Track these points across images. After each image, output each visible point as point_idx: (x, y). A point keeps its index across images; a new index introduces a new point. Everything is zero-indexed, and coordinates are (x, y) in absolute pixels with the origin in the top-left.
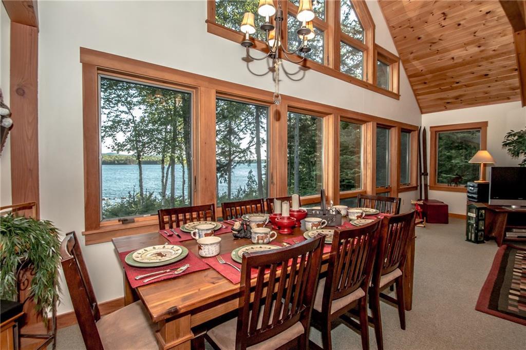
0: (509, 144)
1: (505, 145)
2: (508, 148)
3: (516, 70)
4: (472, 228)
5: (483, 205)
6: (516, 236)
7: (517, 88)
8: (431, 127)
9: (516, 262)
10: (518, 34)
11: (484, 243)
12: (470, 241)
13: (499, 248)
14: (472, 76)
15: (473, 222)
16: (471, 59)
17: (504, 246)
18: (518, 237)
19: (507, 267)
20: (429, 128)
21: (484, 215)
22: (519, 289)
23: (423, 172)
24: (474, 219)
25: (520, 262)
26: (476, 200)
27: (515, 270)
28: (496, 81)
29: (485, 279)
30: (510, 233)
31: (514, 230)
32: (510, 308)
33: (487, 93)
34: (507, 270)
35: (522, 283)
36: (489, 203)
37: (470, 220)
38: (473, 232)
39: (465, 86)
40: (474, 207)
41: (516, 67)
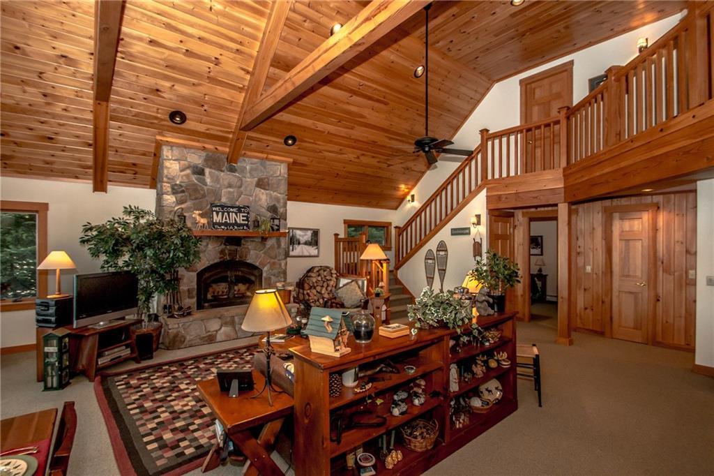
0: (88, 241)
1: (83, 242)
2: (87, 246)
3: (90, 145)
4: (52, 369)
5: (66, 331)
6: (109, 360)
7: (89, 168)
9: (123, 396)
10: (99, 104)
11: (70, 383)
12: (52, 388)
13: (93, 384)
14: (29, 133)
15: (53, 360)
16: (28, 107)
17: (98, 378)
18: (112, 360)
19: (120, 408)
21: (67, 344)
22: (150, 431)
24: (55, 355)
25: (127, 393)
26: (54, 326)
27: (129, 407)
28: (63, 151)
29: (108, 441)
30: (102, 359)
31: (106, 353)
32: (159, 463)
33: (48, 164)
34: (121, 412)
35: (147, 420)
36: (75, 326)
37: (48, 357)
38: (54, 374)
39: (15, 143)
40: (54, 337)
41: (91, 142)
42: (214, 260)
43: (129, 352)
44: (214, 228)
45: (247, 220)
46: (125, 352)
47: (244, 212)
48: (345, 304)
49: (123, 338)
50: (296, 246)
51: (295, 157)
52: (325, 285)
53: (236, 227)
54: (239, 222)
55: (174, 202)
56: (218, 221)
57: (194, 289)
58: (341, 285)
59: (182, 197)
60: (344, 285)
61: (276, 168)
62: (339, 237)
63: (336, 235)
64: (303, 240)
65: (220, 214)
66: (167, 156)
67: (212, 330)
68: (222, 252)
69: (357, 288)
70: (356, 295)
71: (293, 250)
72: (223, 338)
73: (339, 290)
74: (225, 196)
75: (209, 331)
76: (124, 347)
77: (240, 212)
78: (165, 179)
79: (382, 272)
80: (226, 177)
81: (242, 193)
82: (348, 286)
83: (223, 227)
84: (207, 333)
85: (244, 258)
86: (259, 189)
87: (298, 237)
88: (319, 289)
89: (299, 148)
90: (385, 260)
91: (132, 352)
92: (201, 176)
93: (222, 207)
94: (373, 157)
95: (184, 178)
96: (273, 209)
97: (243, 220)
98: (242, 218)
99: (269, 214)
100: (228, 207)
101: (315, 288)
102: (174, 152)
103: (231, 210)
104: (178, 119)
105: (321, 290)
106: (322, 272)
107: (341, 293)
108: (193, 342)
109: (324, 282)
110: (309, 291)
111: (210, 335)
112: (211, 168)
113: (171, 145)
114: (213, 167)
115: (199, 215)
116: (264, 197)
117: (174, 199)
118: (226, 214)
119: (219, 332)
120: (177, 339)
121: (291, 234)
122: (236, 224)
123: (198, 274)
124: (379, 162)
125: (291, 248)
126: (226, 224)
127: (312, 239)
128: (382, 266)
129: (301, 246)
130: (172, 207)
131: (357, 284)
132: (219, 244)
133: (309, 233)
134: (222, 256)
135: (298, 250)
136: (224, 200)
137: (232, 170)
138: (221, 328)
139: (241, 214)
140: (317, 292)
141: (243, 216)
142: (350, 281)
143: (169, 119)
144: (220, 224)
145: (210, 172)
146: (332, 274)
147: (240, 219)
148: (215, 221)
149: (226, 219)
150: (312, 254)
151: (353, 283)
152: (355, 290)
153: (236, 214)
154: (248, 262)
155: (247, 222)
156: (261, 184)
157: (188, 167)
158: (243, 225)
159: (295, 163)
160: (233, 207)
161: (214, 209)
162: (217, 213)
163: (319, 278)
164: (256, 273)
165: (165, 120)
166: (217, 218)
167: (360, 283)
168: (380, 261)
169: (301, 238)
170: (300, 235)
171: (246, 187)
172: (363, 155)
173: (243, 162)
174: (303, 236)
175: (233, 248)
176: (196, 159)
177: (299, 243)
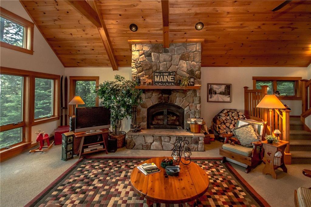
4: (64, 150)
6: (90, 150)
8: (70, 77)
12: (63, 159)
15: (64, 146)
18: (91, 150)
20: (69, 78)
21: (72, 140)
23: (64, 106)
30: (86, 149)
31: (89, 146)
36: (75, 132)
38: (64, 153)
40: (64, 136)
42: (155, 103)
43: (103, 147)
44: (155, 84)
45: (174, 79)
46: (100, 148)
47: (172, 75)
48: (241, 142)
49: (98, 140)
50: (214, 95)
51: (206, 37)
52: (233, 122)
53: (167, 84)
54: (169, 81)
55: (136, 72)
56: (157, 81)
57: (145, 117)
58: (239, 126)
59: (140, 69)
60: (241, 127)
61: (193, 46)
62: (249, 89)
63: (246, 88)
64: (218, 91)
65: (159, 76)
66: (133, 49)
67: (148, 142)
68: (160, 98)
69: (253, 131)
70: (251, 137)
71: (211, 98)
72: (155, 148)
73: (237, 130)
74: (162, 66)
75: (147, 143)
76: (99, 145)
77: (170, 75)
78: (133, 61)
79: (282, 120)
80: (163, 56)
81: (172, 65)
82: (244, 128)
83: (160, 84)
84: (145, 143)
85: (172, 102)
86: (182, 61)
87: (215, 89)
88: (228, 124)
89: (207, 30)
90: (284, 109)
91: (104, 147)
92: (150, 58)
93: (160, 73)
94: (275, 24)
95: (141, 59)
96: (191, 72)
97: (171, 80)
98: (171, 78)
99: (188, 75)
100: (163, 73)
101: (225, 124)
102: (137, 46)
103: (165, 74)
104: (134, 28)
105: (230, 126)
106: (230, 113)
107: (238, 132)
108: (139, 147)
109: (232, 120)
110: (220, 126)
111: (147, 145)
112: (154, 52)
113: (136, 44)
114: (156, 51)
115: (147, 78)
116: (185, 65)
117: (136, 71)
118: (162, 76)
119: (153, 144)
120: (131, 144)
121: (210, 88)
122: (167, 82)
123: (147, 109)
124: (281, 28)
125: (210, 96)
126: (162, 82)
127: (225, 91)
128: (282, 115)
129: (217, 95)
130: (135, 75)
131: (253, 127)
132: (158, 93)
133: (223, 87)
134: (160, 100)
135: (215, 98)
136: (161, 69)
137: (166, 51)
138: (153, 142)
139: (170, 76)
140: (226, 126)
141: (171, 77)
142: (247, 124)
143: (130, 30)
144: (158, 82)
145: (153, 54)
146: (239, 115)
147: (170, 79)
148: (155, 81)
149: (162, 79)
150: (226, 101)
151: (249, 126)
152: (250, 132)
153: (168, 76)
154: (176, 104)
155: (174, 81)
156: (183, 58)
157: (143, 54)
158: (171, 82)
159: (206, 41)
160: (166, 73)
161: (156, 74)
162: (157, 76)
163: (228, 118)
164: (180, 110)
165: (129, 31)
166: (157, 79)
167: (257, 127)
168: (279, 110)
169: (217, 90)
170: (216, 88)
171: (174, 61)
172: (264, 24)
173: (172, 46)
174: (218, 89)
175: (166, 96)
176: (146, 49)
177: (216, 93)
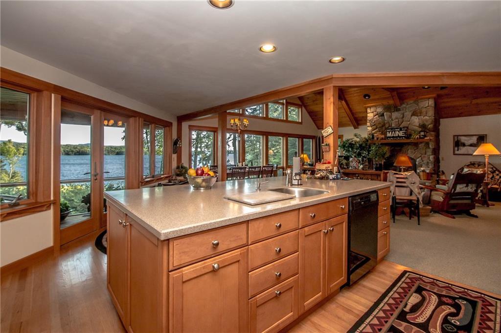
44: (387, 139)
47: (404, 130)
53: (398, 138)
55: (371, 130)
59: (374, 127)
61: (425, 102)
64: (468, 143)
65: (391, 132)
66: (369, 112)
74: (394, 123)
77: (401, 130)
78: (368, 121)
80: (395, 115)
81: (403, 121)
86: (414, 117)
92: (383, 117)
93: (392, 129)
95: (375, 119)
96: (423, 126)
99: (419, 129)
100: (395, 129)
102: (371, 109)
104: (367, 97)
112: (387, 112)
113: (370, 107)
115: (380, 134)
116: (417, 121)
118: (393, 132)
122: (399, 136)
126: (393, 137)
127: (477, 142)
129: (466, 147)
130: (370, 132)
133: (475, 138)
135: (463, 150)
136: (393, 125)
137: (398, 110)
141: (403, 132)
144: (390, 137)
145: (386, 114)
147: (401, 134)
148: (388, 136)
149: (393, 134)
153: (399, 131)
155: (404, 135)
156: (414, 114)
157: (377, 114)
158: (402, 137)
159: (439, 96)
160: (397, 129)
161: (388, 130)
162: (389, 132)
165: (363, 99)
169: (466, 142)
170: (465, 140)
171: (406, 117)
173: (404, 105)
174: (468, 140)
176: (380, 110)
177: (464, 145)
